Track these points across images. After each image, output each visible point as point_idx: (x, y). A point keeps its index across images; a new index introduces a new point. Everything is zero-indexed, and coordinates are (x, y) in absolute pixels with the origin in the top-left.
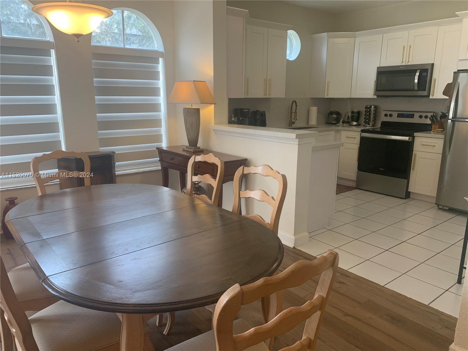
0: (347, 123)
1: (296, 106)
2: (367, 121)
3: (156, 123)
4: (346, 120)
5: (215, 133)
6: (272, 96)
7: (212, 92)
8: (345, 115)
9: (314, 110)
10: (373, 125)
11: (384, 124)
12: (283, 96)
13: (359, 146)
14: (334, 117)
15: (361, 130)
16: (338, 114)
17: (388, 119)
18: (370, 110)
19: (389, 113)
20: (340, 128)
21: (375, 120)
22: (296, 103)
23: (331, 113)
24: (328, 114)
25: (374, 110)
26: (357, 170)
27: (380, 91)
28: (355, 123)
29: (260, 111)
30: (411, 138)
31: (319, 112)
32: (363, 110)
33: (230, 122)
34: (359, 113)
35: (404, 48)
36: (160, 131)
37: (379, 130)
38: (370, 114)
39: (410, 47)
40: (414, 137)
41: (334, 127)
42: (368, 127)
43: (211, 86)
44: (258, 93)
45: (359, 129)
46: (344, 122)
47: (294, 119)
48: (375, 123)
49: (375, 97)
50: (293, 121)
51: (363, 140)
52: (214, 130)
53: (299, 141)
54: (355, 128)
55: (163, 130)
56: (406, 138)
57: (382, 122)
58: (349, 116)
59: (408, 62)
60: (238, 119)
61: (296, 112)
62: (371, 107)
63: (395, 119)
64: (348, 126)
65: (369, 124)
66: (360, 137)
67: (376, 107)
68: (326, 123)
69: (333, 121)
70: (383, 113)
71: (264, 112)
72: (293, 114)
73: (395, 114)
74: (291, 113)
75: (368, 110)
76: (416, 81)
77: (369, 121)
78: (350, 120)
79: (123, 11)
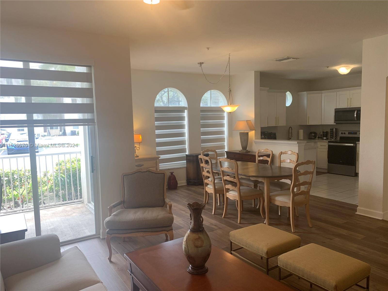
0: (321, 138)
1: (292, 130)
2: (332, 137)
3: (223, 140)
4: (320, 137)
5: (255, 143)
6: (280, 125)
7: (254, 125)
8: (319, 134)
9: (301, 132)
10: (336, 139)
11: (341, 138)
12: (285, 125)
13: (327, 150)
14: (313, 135)
15: (328, 141)
16: (315, 133)
17: (344, 135)
18: (333, 131)
19: (343, 132)
20: (317, 141)
21: (336, 136)
22: (291, 128)
23: (311, 133)
24: (310, 133)
25: (335, 131)
26: (328, 163)
27: (337, 121)
28: (325, 138)
29: (273, 133)
30: (355, 144)
31: (304, 132)
32: (329, 130)
33: (262, 138)
34: (327, 132)
35: (348, 99)
36: (224, 144)
37: (339, 141)
38: (333, 133)
39: (351, 99)
40: (356, 144)
41: (313, 141)
42: (333, 140)
43: (253, 122)
44: (272, 124)
45: (327, 141)
46: (319, 138)
47: (291, 136)
48: (336, 138)
49: (335, 124)
50: (290, 137)
51: (330, 147)
52: (255, 142)
53: (298, 145)
54: (326, 141)
55: (226, 143)
56: (352, 145)
57: (340, 137)
58: (322, 134)
59: (351, 106)
60: (265, 137)
61: (292, 133)
62: (333, 129)
63: (347, 135)
64: (321, 140)
65: (333, 138)
66: (328, 145)
67: (336, 129)
68: (309, 139)
69: (313, 137)
70: (341, 132)
71: (275, 133)
72: (290, 134)
73: (347, 133)
74: (289, 133)
75: (332, 131)
76: (355, 116)
77: (333, 137)
78: (322, 136)
79: (211, 91)
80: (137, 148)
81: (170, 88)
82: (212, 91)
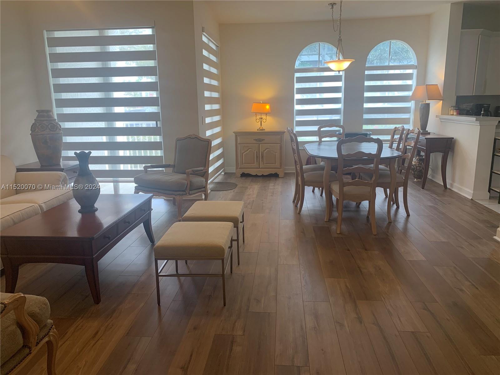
7: (442, 92)
52: (440, 119)
79: (390, 42)
80: (263, 120)
81: (322, 42)
82: (392, 41)
